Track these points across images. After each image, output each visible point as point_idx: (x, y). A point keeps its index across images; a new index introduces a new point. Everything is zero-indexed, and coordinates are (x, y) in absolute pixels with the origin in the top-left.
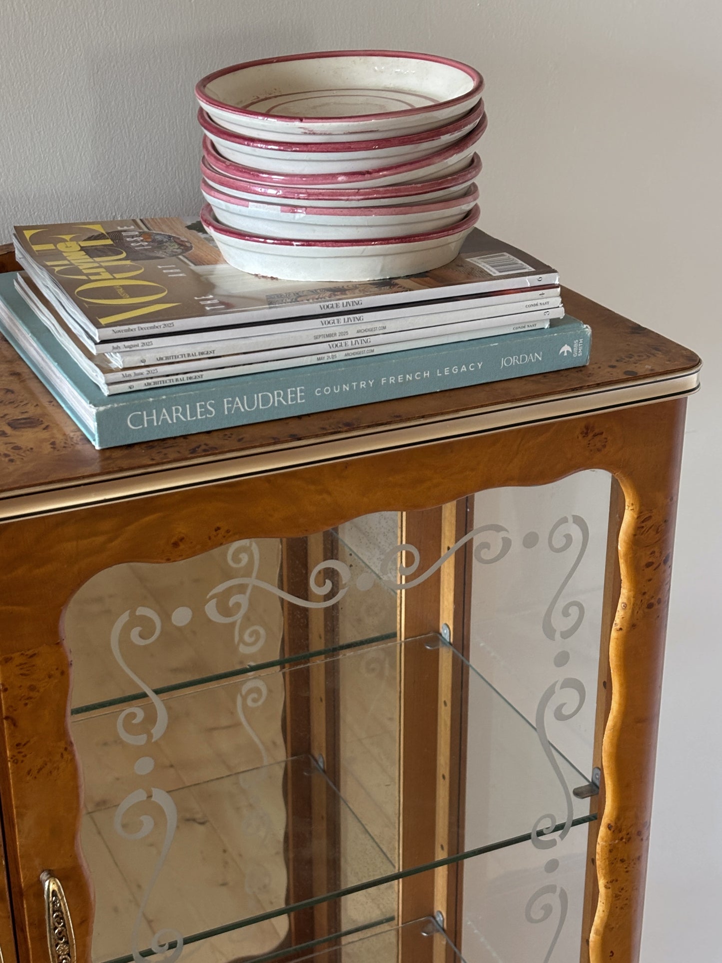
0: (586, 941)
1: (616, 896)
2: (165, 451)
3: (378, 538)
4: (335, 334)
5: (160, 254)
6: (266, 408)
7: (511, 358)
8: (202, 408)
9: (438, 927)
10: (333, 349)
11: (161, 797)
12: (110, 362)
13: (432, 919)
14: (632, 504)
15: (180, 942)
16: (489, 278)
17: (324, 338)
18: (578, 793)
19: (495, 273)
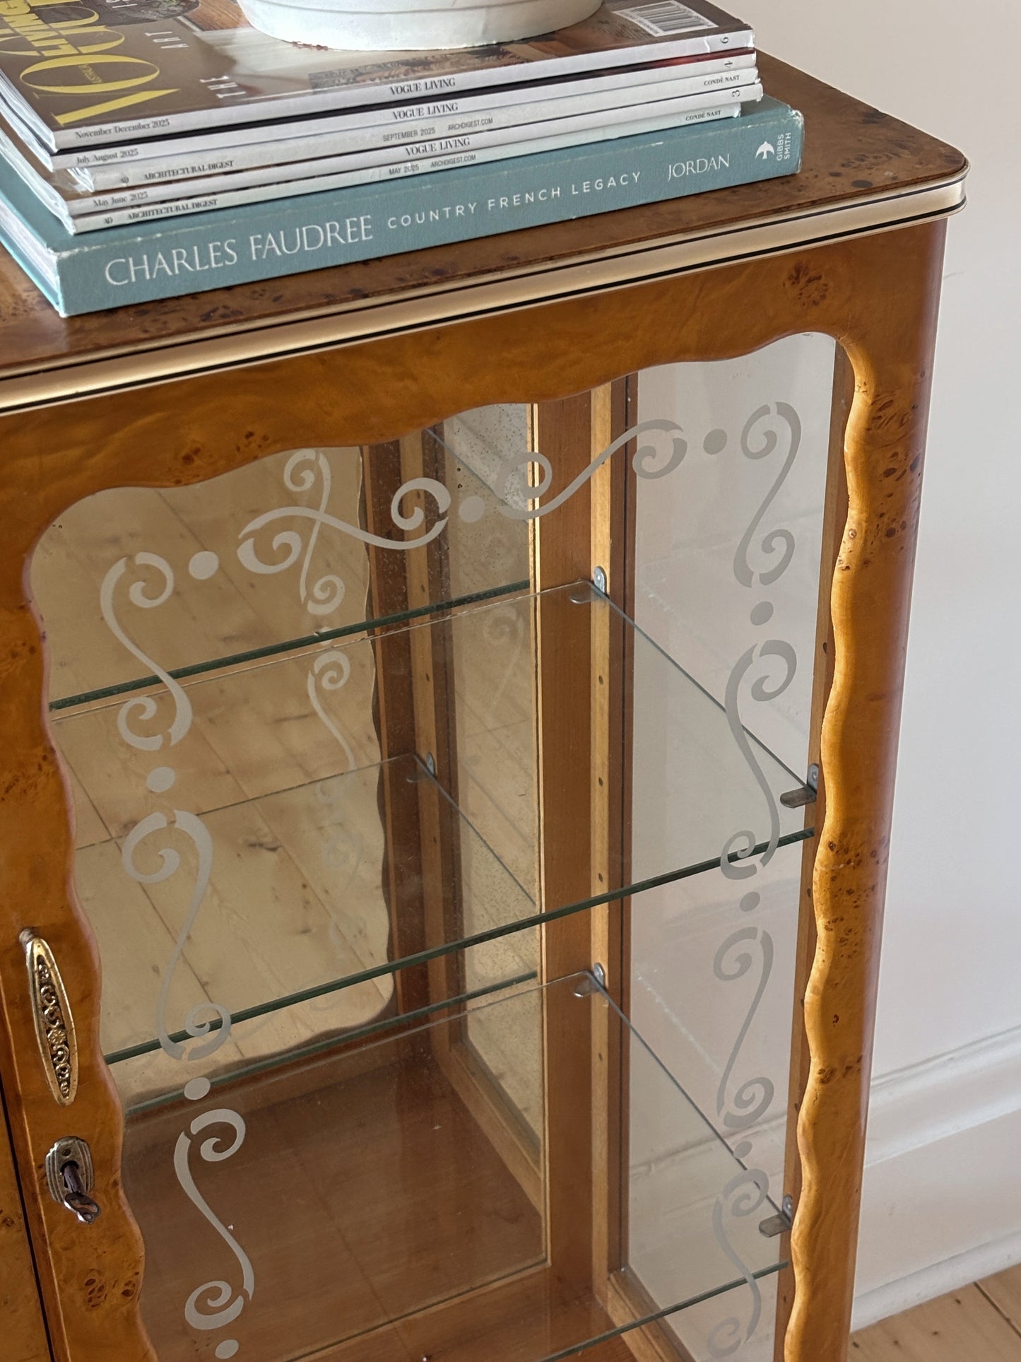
0: (800, 1001)
1: (842, 940)
2: (163, 318)
3: (498, 445)
4: (416, 133)
5: (150, 14)
6: (316, 250)
7: (682, 164)
8: (217, 252)
9: (598, 986)
10: (412, 156)
11: (188, 822)
12: (75, 183)
13: (588, 974)
14: (865, 384)
15: (226, 1020)
16: (648, 40)
17: (399, 138)
18: (788, 800)
19: (657, 33)
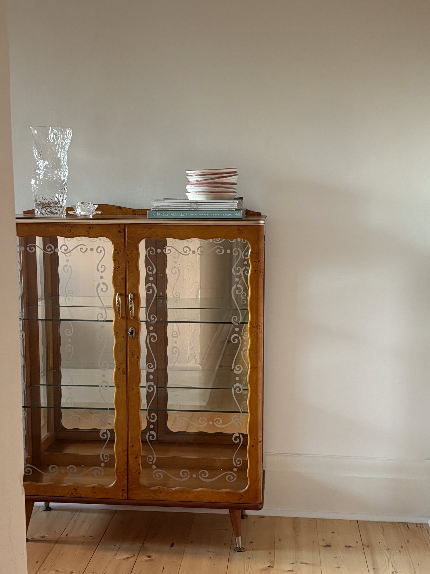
10: (191, 208)
11: (154, 286)
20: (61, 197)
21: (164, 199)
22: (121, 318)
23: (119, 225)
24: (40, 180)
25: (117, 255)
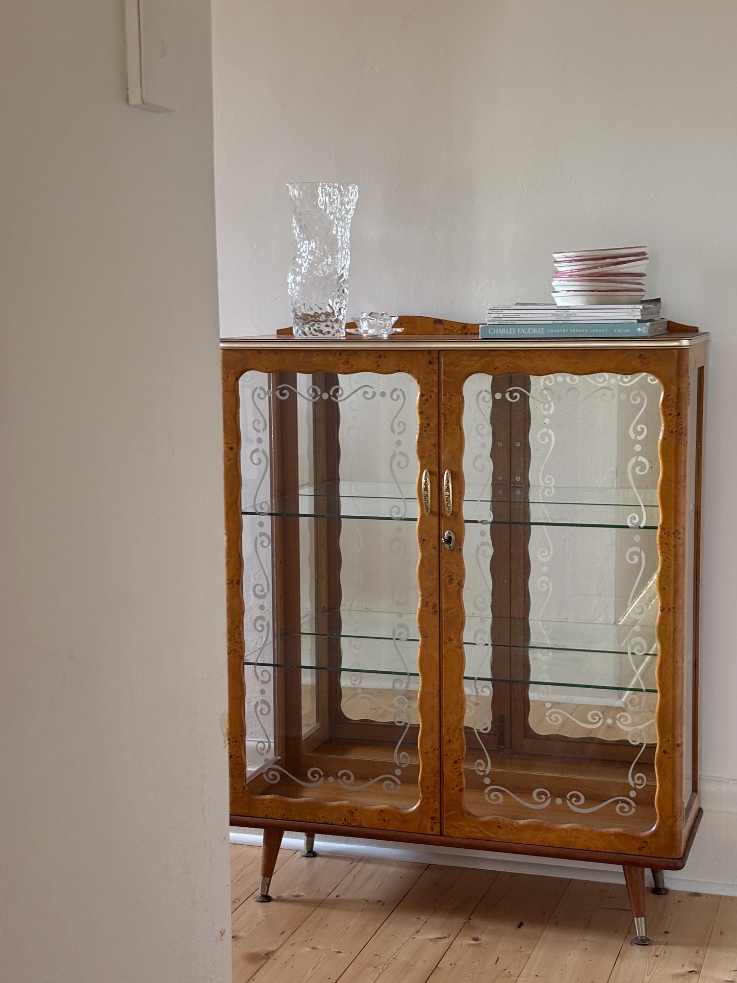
1: (665, 560)
20: (336, 303)
21: (517, 304)
22: (431, 513)
23: (430, 351)
24: (303, 275)
25: (425, 404)
